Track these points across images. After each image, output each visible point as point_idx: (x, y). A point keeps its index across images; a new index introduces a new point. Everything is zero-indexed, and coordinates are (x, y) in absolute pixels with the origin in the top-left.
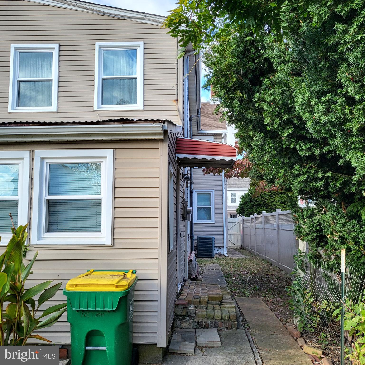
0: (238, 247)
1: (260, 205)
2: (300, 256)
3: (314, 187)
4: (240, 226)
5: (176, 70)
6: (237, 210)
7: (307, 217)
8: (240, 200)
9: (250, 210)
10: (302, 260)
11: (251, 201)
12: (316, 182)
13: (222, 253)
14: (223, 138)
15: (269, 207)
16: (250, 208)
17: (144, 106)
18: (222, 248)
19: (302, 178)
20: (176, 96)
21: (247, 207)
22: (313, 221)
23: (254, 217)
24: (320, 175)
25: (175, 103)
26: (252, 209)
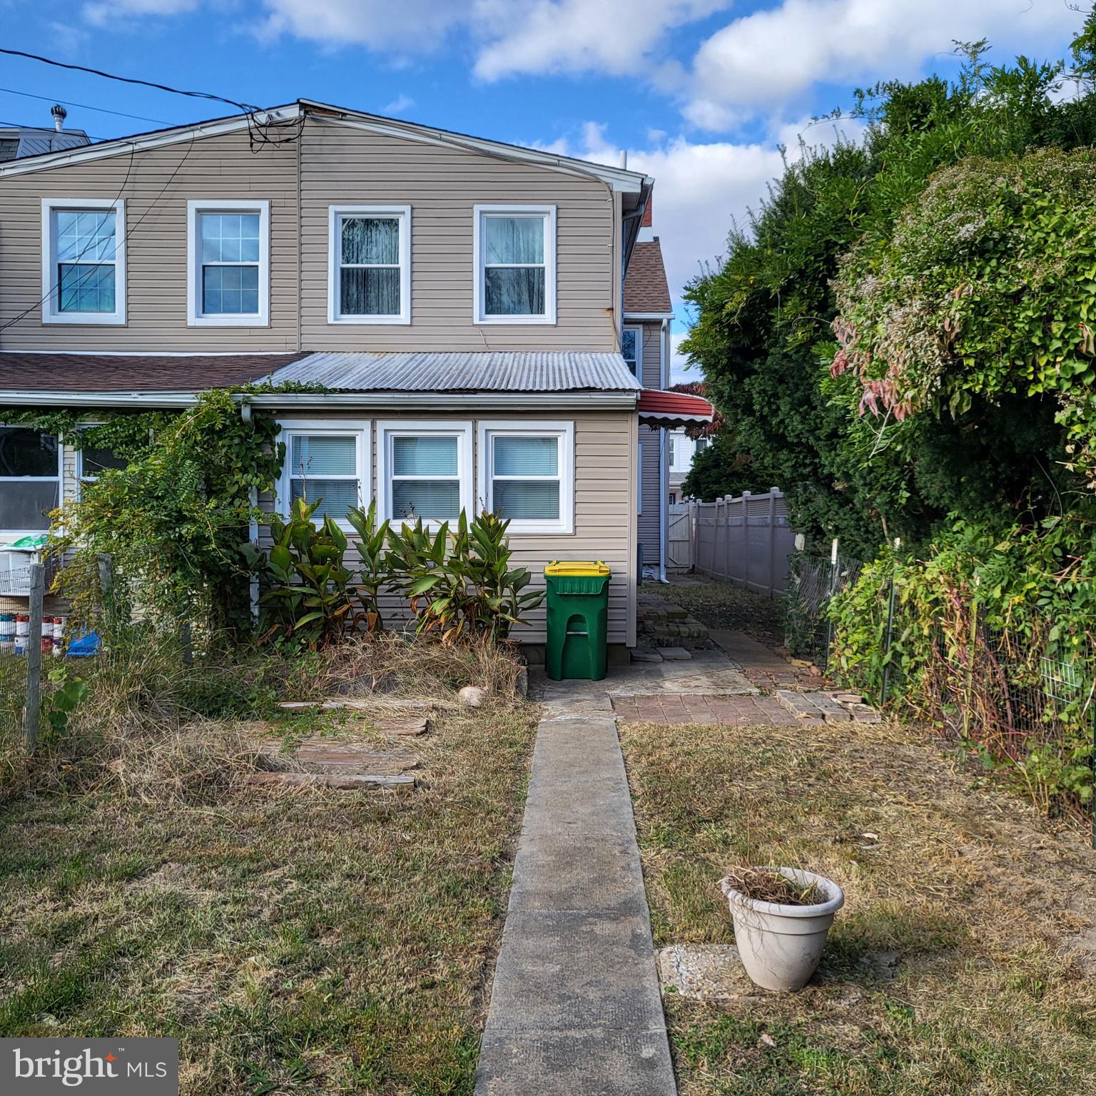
0: (686, 571)
1: (738, 475)
2: (796, 556)
3: (802, 473)
4: (690, 522)
5: (610, 256)
6: (684, 486)
7: (803, 504)
8: (692, 463)
9: (715, 487)
10: (798, 562)
11: (717, 466)
12: (805, 468)
13: (656, 578)
14: (664, 329)
15: (759, 479)
16: (715, 483)
17: (557, 318)
18: (656, 568)
19: (789, 464)
20: (610, 302)
21: (709, 479)
22: (808, 509)
23: (725, 503)
24: (808, 461)
25: (608, 314)
26: (720, 483)
